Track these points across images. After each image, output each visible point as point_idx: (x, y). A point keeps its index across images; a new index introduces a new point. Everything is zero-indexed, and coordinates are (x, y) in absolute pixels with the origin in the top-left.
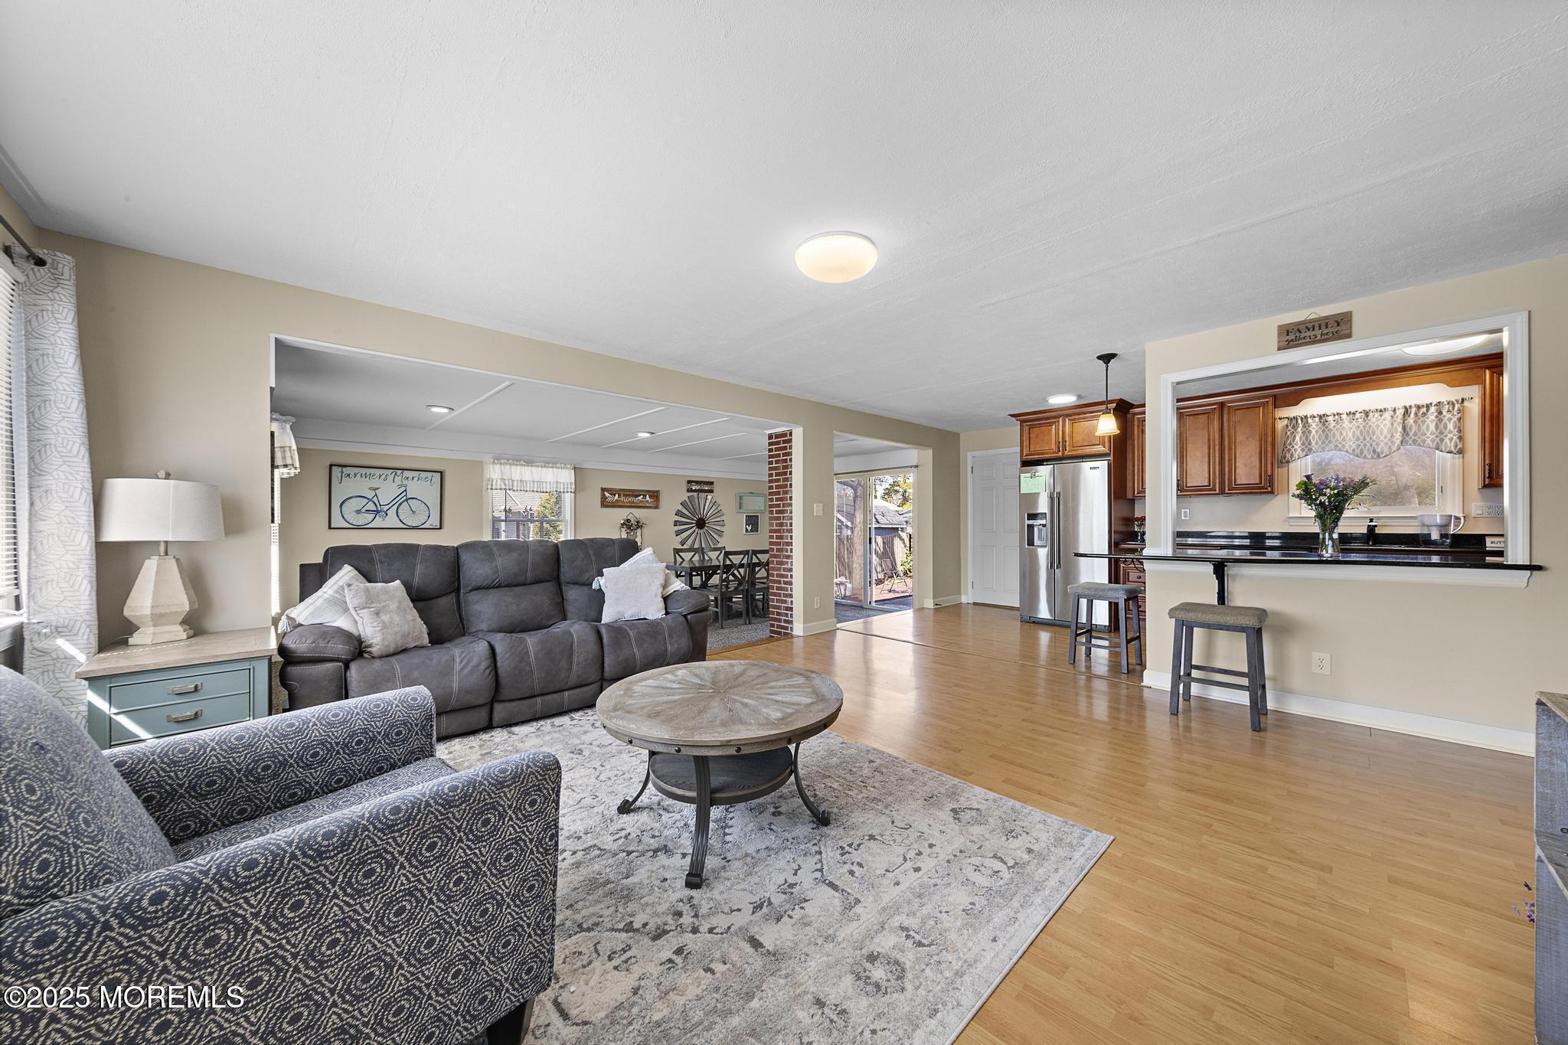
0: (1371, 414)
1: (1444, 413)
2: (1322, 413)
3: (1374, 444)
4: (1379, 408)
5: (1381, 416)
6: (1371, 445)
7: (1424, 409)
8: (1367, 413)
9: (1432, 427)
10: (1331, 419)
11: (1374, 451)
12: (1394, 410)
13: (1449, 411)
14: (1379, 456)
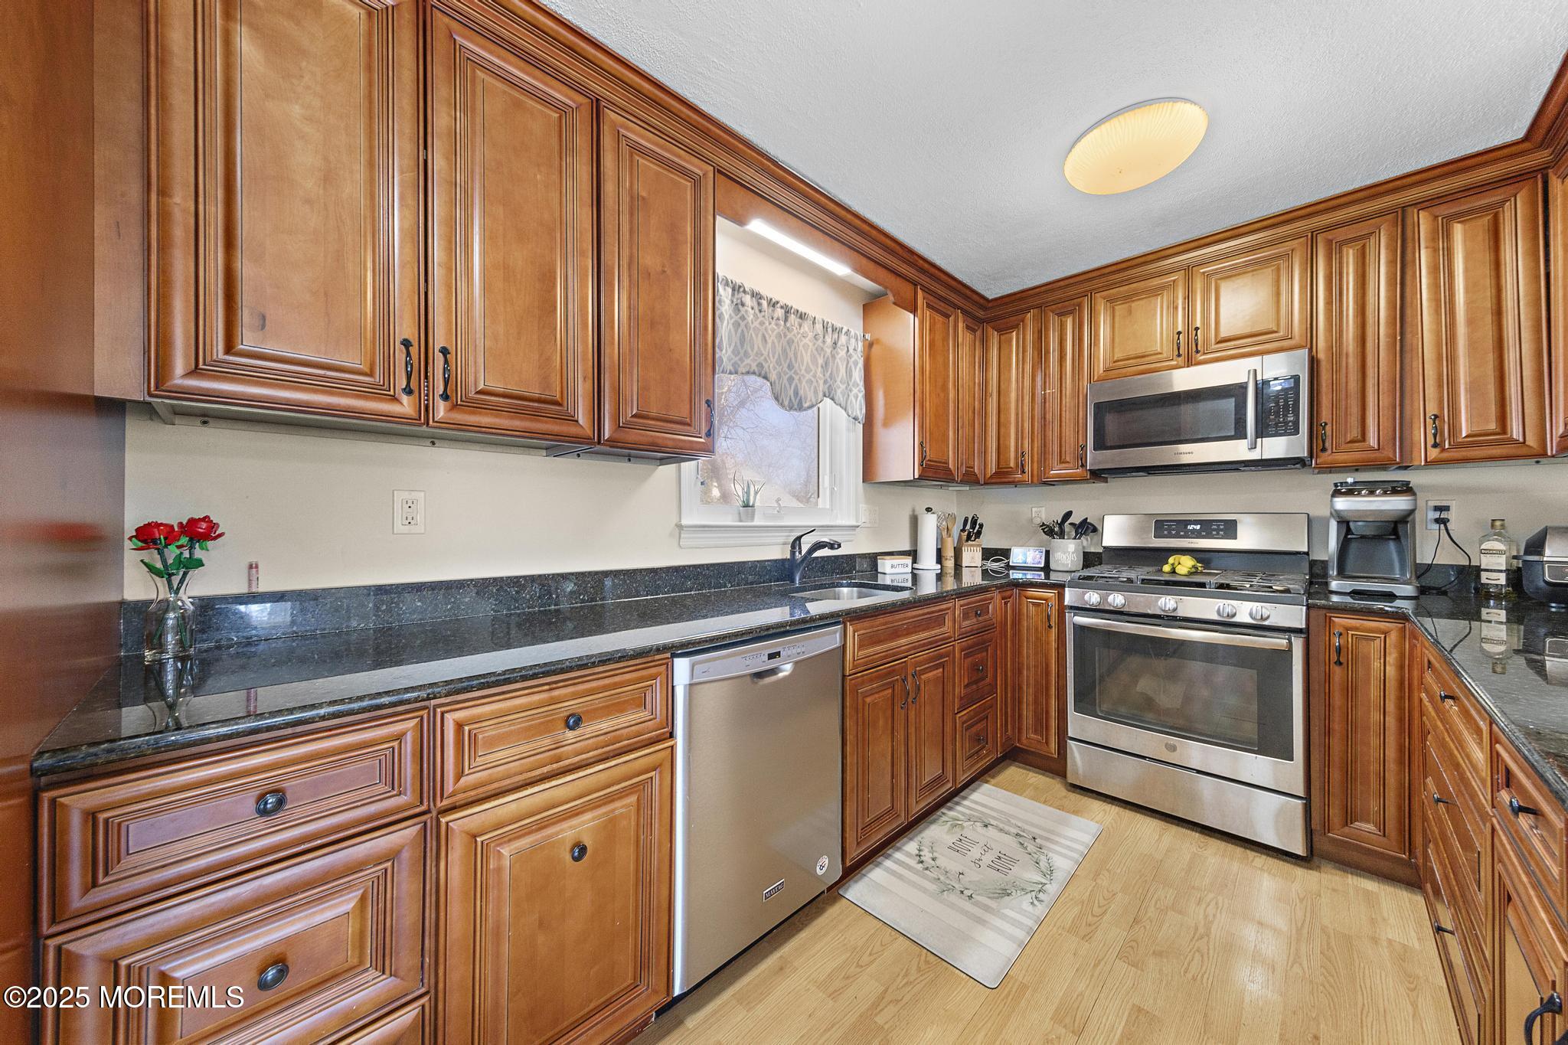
0: (792, 317)
1: (851, 351)
2: (738, 282)
3: (796, 378)
4: (800, 310)
5: (800, 326)
6: (791, 379)
7: (836, 336)
8: (787, 310)
9: (843, 371)
10: (747, 299)
11: (796, 393)
12: (814, 323)
13: (855, 350)
14: (800, 408)
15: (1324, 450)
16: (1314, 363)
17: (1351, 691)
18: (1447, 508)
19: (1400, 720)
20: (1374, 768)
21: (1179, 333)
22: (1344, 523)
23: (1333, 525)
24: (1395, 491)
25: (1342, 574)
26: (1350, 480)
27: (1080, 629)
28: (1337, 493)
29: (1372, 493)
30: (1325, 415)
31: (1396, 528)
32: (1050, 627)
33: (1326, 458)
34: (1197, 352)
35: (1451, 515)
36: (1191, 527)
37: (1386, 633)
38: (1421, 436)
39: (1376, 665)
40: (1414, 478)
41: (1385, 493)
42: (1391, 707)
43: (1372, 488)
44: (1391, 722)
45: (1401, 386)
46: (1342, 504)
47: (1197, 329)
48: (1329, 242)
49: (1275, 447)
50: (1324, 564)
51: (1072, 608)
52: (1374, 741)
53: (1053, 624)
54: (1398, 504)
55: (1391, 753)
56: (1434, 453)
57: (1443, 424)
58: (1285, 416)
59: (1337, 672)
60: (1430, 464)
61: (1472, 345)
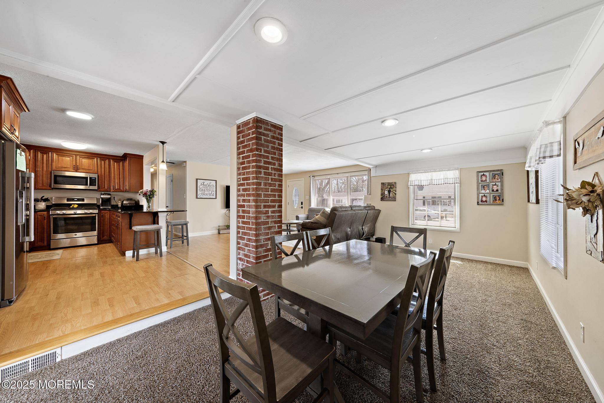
15: (100, 189)
16: (98, 176)
17: (103, 220)
18: (115, 197)
19: (109, 223)
20: (106, 229)
21: (74, 165)
22: (102, 199)
23: (101, 199)
24: (109, 195)
25: (102, 206)
26: (103, 193)
27: (54, 218)
28: (101, 195)
29: (106, 195)
30: (100, 183)
31: (109, 200)
32: (45, 219)
33: (100, 190)
34: (78, 170)
35: (115, 198)
36: (75, 200)
37: (108, 212)
38: (112, 188)
39: (107, 216)
40: (111, 193)
41: (107, 195)
42: (108, 221)
43: (106, 194)
44: (108, 223)
45: (110, 181)
46: (102, 196)
47: (78, 166)
48: (100, 160)
49: (92, 187)
50: (99, 205)
51: (51, 215)
52: (106, 226)
53: (46, 218)
54: (109, 196)
55: (108, 227)
56: (113, 190)
57: (114, 187)
58: (94, 183)
59: (102, 218)
60: (113, 192)
61: (117, 178)
